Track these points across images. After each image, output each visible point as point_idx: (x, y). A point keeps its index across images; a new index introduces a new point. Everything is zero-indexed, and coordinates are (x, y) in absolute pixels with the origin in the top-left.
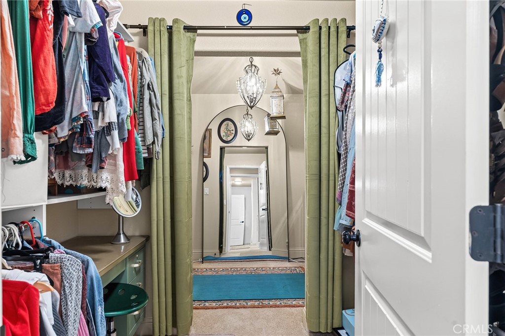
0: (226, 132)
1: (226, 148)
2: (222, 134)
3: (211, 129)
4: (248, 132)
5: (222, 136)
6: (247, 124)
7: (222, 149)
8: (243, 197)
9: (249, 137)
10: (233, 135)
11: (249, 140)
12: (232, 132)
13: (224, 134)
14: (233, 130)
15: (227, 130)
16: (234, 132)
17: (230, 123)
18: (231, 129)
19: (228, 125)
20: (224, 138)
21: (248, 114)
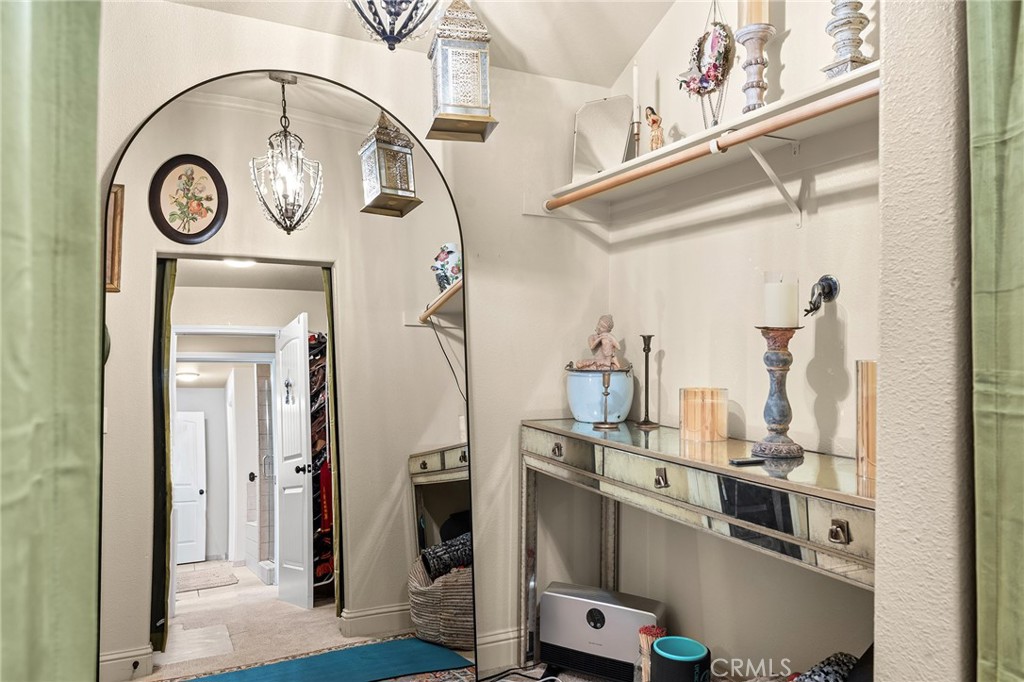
0: (184, 201)
1: (179, 260)
2: (167, 208)
3: (122, 187)
4: (285, 197)
5: (167, 218)
6: (283, 167)
7: (164, 263)
8: (200, 417)
9: (290, 218)
10: (211, 216)
11: (289, 229)
12: (206, 204)
13: (176, 209)
14: (209, 199)
15: (186, 196)
16: (214, 205)
17: (199, 172)
18: (203, 195)
19: (191, 178)
20: (176, 225)
21: (285, 133)
